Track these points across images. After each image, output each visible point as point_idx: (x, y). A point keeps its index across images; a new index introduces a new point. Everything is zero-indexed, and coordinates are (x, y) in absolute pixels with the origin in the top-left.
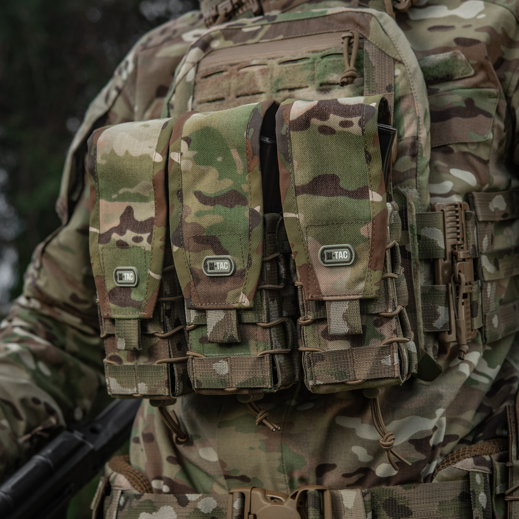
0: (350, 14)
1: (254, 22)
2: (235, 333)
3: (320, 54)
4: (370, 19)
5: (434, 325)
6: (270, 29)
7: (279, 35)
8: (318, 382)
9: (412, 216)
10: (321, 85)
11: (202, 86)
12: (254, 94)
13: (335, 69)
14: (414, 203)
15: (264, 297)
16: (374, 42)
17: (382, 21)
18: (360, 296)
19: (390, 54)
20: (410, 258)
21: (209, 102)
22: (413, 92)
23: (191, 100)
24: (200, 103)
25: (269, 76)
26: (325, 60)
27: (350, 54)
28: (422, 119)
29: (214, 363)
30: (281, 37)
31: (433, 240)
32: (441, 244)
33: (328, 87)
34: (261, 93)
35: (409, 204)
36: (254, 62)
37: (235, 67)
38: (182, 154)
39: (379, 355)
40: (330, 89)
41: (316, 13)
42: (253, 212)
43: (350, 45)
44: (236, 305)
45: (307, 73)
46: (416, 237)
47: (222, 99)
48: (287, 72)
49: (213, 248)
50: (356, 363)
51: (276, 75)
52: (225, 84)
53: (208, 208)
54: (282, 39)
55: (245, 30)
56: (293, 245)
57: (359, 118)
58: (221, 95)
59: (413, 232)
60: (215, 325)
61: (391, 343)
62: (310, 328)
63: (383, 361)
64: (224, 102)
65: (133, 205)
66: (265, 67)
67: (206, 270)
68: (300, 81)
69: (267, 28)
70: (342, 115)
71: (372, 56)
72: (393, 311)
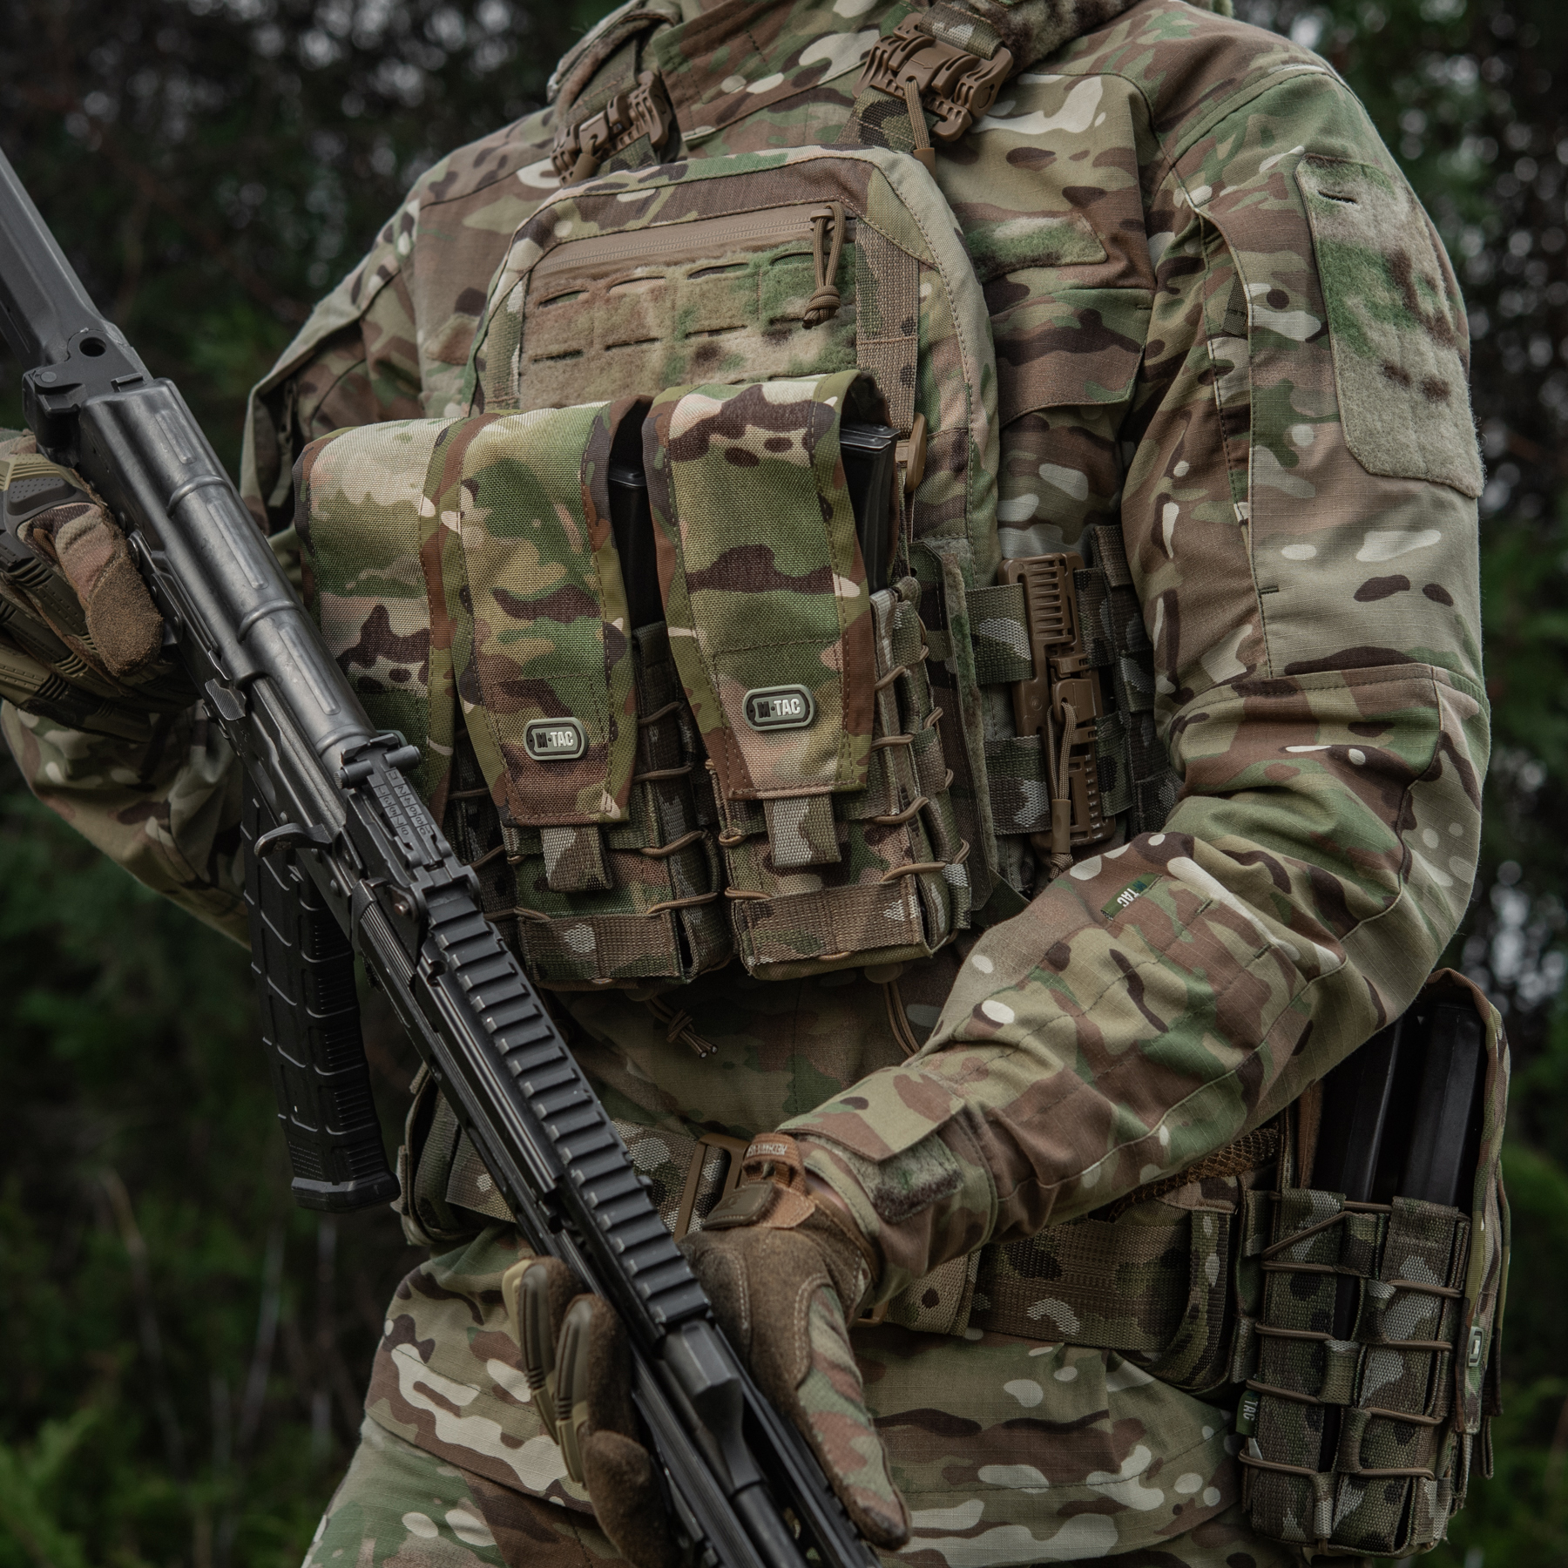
0: (829, 163)
1: (641, 181)
2: (598, 871)
3: (769, 254)
4: (869, 175)
5: (1018, 819)
6: (673, 195)
7: (689, 210)
8: (765, 959)
9: (958, 597)
10: (772, 322)
11: (538, 324)
12: (639, 342)
13: (797, 288)
14: (962, 569)
15: (650, 797)
16: (876, 227)
17: (894, 177)
18: (830, 788)
19: (910, 252)
20: (955, 687)
21: (551, 358)
22: (958, 331)
23: (517, 353)
24: (536, 360)
25: (668, 304)
26: (779, 267)
27: (826, 254)
28: (976, 390)
29: (565, 931)
30: (693, 215)
31: (1004, 644)
32: (1022, 650)
33: (786, 326)
34: (653, 340)
35: (950, 573)
36: (639, 272)
37: (602, 283)
38: (462, 515)
39: (880, 901)
40: (790, 331)
41: (765, 159)
42: (610, 632)
43: (826, 233)
44: (595, 817)
45: (744, 296)
46: (969, 639)
47: (577, 353)
48: (703, 295)
49: (541, 704)
50: (836, 918)
51: (681, 302)
52: (582, 321)
53: (523, 624)
54: (696, 221)
55: (624, 198)
56: (691, 692)
57: (802, 431)
58: (574, 345)
59: (961, 631)
60: (559, 856)
61: (900, 877)
62: (741, 851)
63: (888, 913)
64: (581, 360)
65: (387, 602)
66: (661, 282)
67: (531, 748)
68: (730, 314)
69: (666, 194)
70: (769, 427)
71: (873, 257)
72: (901, 811)
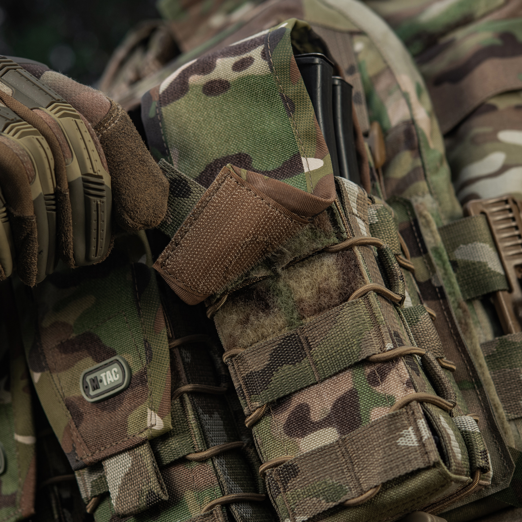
2: (154, 485)
8: (300, 519)
9: (432, 232)
15: (189, 407)
32: (494, 266)
39: (391, 432)
44: (145, 435)
49: (91, 354)
50: (356, 461)
57: (260, 48)
60: (120, 483)
63: (401, 442)
67: (88, 395)
70: (234, 54)
72: (395, 347)
